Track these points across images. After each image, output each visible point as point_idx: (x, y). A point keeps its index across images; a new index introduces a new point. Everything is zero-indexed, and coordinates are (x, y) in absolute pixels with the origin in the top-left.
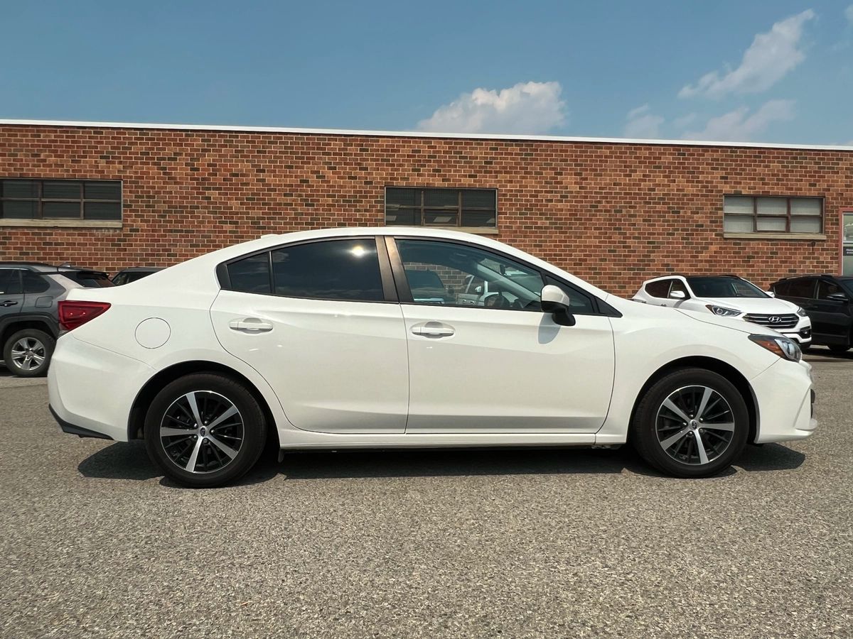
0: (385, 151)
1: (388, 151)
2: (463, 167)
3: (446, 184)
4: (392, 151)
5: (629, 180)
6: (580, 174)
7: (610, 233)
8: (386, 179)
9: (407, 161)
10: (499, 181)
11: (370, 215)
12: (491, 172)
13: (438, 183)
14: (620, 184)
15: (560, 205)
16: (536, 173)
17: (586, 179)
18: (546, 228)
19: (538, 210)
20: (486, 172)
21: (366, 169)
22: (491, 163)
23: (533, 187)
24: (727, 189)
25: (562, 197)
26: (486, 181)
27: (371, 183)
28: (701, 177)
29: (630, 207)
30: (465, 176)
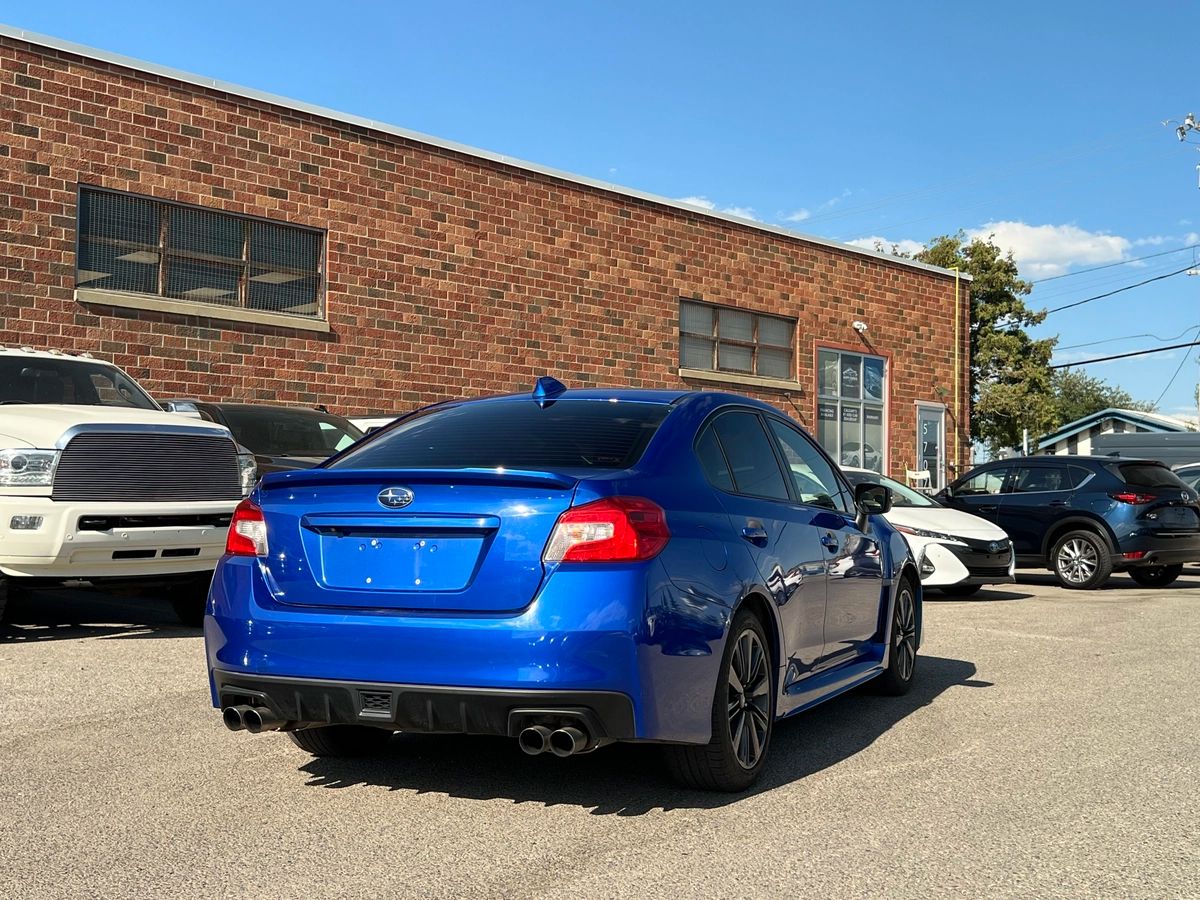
0: (84, 95)
1: (89, 96)
2: (257, 168)
3: (221, 203)
4: (100, 98)
5: (552, 250)
6: (474, 225)
7: (522, 352)
8: (85, 166)
9: (134, 130)
10: (331, 215)
11: (41, 254)
12: (315, 191)
13: (204, 198)
14: (537, 256)
15: (442, 284)
16: (401, 209)
17: (484, 236)
18: (418, 330)
19: (404, 289)
20: (305, 189)
21: (33, 132)
22: (314, 170)
23: (395, 238)
24: (685, 289)
25: (445, 267)
26: (305, 211)
27: (45, 170)
28: (652, 262)
29: (552, 303)
30: (262, 191)
